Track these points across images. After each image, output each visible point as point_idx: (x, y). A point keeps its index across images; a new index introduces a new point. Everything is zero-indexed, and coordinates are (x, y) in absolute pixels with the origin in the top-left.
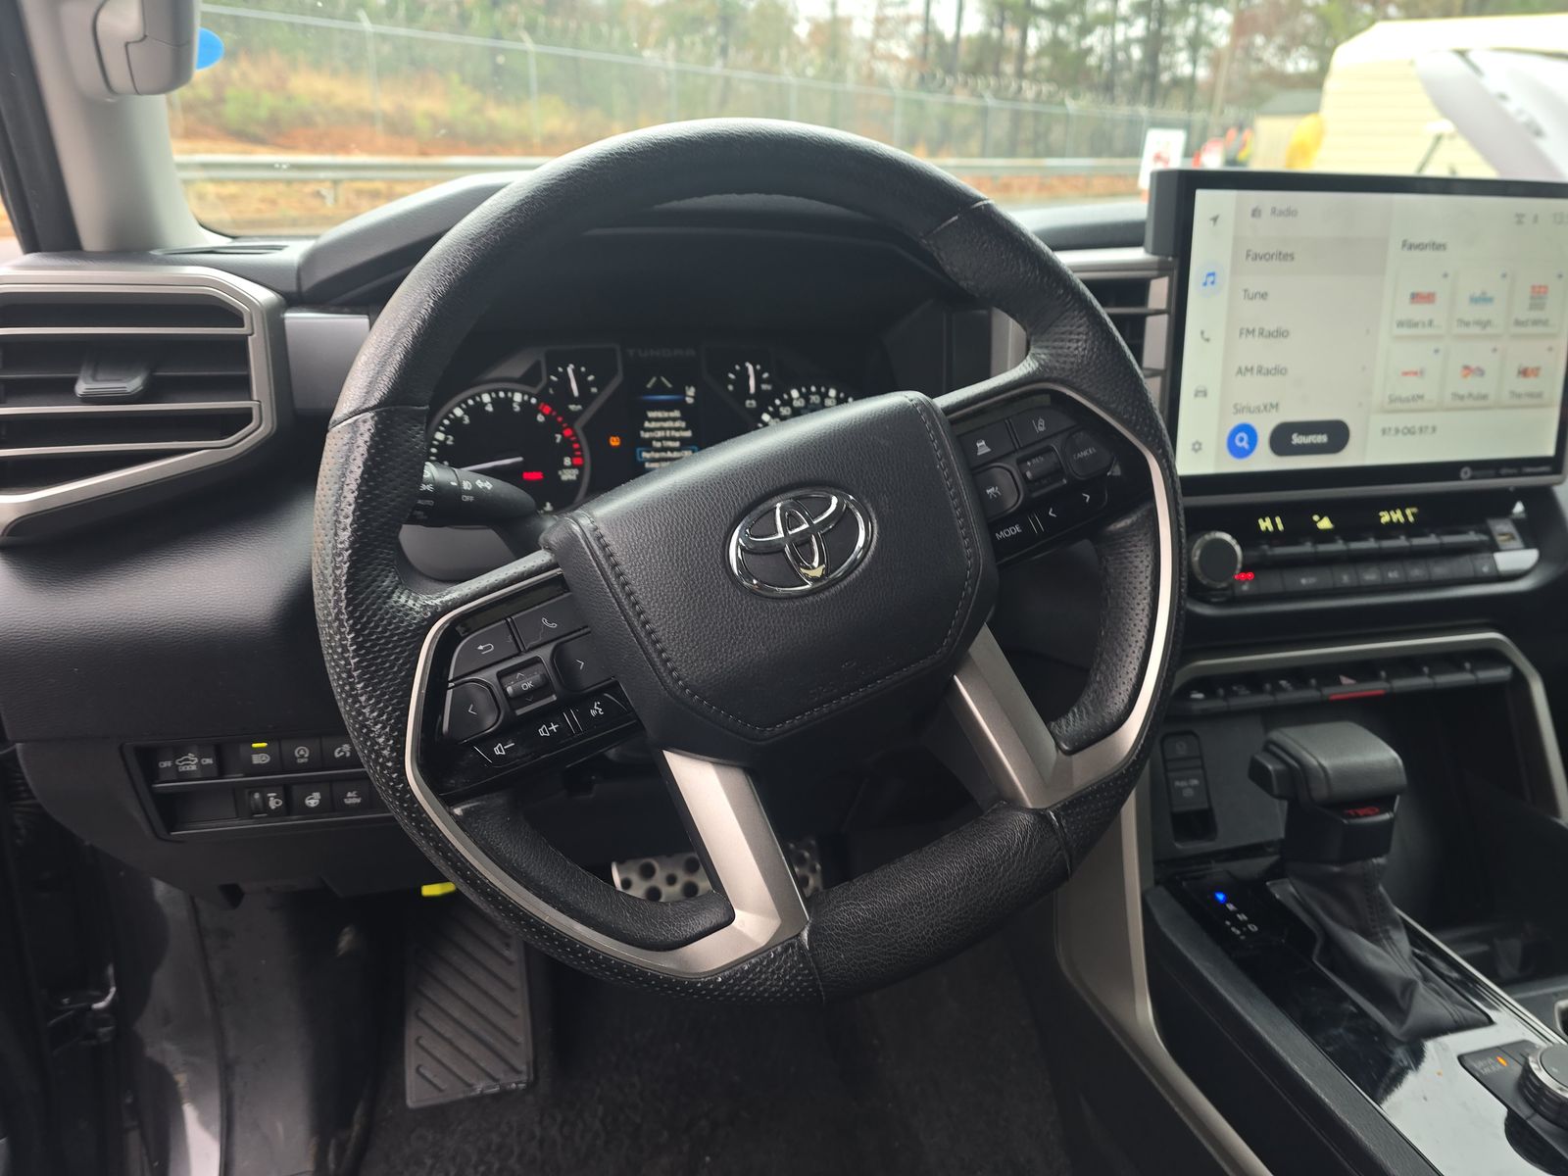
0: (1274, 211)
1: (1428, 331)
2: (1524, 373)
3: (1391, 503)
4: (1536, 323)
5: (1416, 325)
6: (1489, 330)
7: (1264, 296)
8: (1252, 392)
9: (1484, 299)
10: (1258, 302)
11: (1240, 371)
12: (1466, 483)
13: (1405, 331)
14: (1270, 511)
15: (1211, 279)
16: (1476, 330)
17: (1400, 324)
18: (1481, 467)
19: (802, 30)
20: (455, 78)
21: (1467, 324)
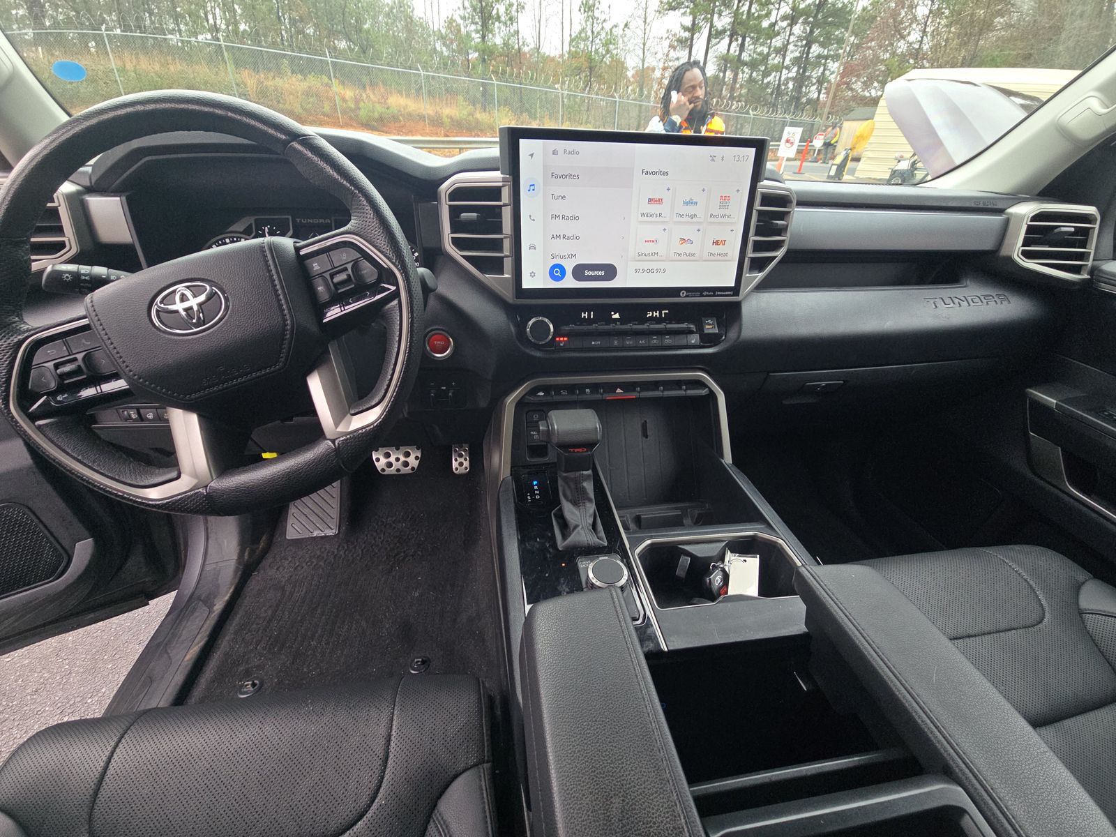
0: (565, 151)
1: (659, 219)
2: (716, 243)
3: (654, 307)
4: (723, 216)
5: (652, 216)
6: (695, 220)
7: (563, 198)
8: (562, 247)
9: (692, 203)
10: (560, 200)
11: (553, 237)
12: (683, 299)
13: (646, 219)
14: (587, 308)
15: (532, 187)
16: (689, 219)
17: (643, 215)
18: (691, 291)
19: (630, 74)
20: (461, 98)
21: (682, 216)
